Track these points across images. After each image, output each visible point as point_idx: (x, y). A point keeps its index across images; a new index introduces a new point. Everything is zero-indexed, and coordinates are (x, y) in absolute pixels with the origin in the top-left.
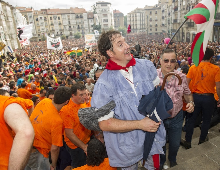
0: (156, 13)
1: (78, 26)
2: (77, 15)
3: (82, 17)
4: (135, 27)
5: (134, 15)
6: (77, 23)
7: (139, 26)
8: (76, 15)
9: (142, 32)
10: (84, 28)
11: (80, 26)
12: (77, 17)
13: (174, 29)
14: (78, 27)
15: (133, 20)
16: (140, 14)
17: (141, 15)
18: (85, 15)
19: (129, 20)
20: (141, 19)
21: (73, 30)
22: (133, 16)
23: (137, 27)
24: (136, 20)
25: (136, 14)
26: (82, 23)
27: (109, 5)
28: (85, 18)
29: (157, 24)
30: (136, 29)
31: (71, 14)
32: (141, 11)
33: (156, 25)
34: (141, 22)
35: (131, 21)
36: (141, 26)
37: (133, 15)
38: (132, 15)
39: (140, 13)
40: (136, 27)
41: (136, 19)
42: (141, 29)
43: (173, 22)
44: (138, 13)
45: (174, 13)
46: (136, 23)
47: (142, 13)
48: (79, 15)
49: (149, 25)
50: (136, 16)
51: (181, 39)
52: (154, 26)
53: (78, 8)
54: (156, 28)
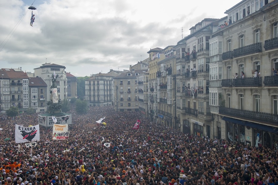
0: (129, 83)
1: (13, 96)
2: (13, 81)
3: (20, 84)
4: (96, 99)
5: (96, 83)
6: (11, 92)
7: (102, 98)
8: (11, 81)
9: (106, 105)
10: (22, 100)
11: (16, 97)
12: (13, 84)
13: (161, 109)
14: (11, 98)
15: (94, 90)
16: (104, 82)
17: (106, 83)
18: (26, 81)
19: (89, 88)
20: (106, 88)
21: (4, 103)
22: (94, 84)
23: (100, 99)
24: (98, 90)
25: (98, 82)
26: (19, 92)
27: (62, 69)
28: (26, 86)
29: (130, 98)
30: (99, 102)
31: (4, 79)
32: (106, 78)
33: (128, 98)
34: (105, 93)
35: (90, 90)
36: (105, 98)
37: (94, 82)
38: (92, 83)
39: (104, 80)
40: (98, 98)
41: (98, 87)
42: (105, 101)
43: (158, 101)
44: (101, 80)
45: (160, 90)
46: (98, 93)
47: (107, 81)
48: (16, 81)
49: (119, 98)
50: (98, 84)
51: (174, 125)
52: (125, 100)
53: (14, 71)
54: (129, 103)
